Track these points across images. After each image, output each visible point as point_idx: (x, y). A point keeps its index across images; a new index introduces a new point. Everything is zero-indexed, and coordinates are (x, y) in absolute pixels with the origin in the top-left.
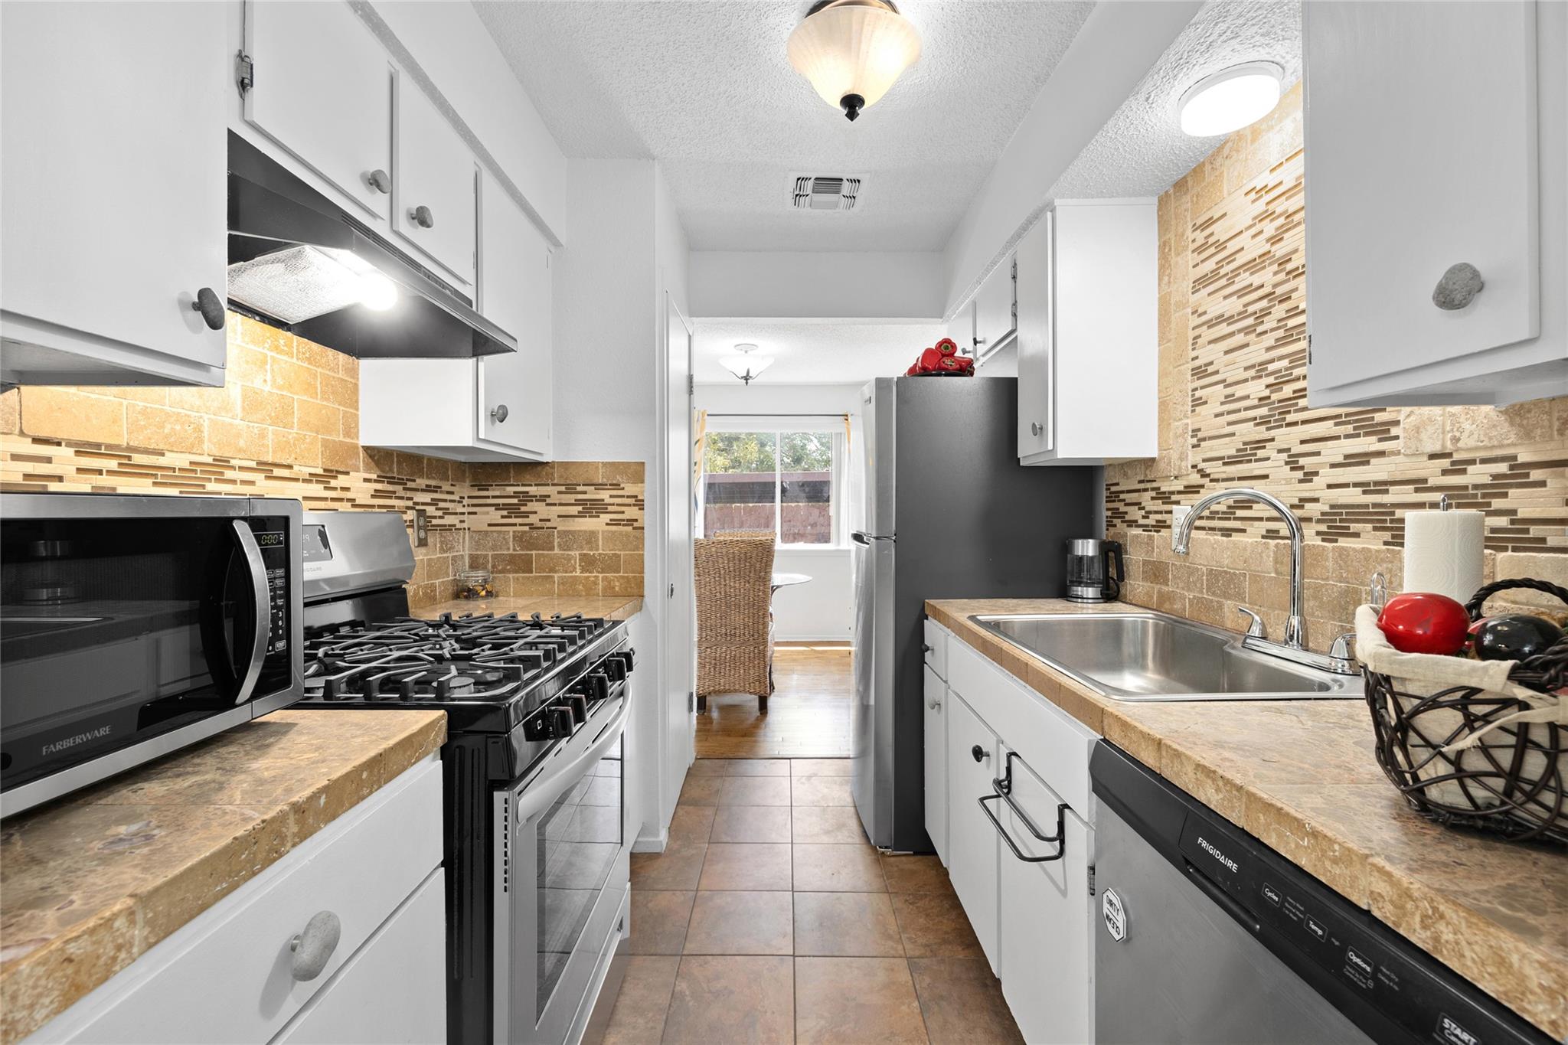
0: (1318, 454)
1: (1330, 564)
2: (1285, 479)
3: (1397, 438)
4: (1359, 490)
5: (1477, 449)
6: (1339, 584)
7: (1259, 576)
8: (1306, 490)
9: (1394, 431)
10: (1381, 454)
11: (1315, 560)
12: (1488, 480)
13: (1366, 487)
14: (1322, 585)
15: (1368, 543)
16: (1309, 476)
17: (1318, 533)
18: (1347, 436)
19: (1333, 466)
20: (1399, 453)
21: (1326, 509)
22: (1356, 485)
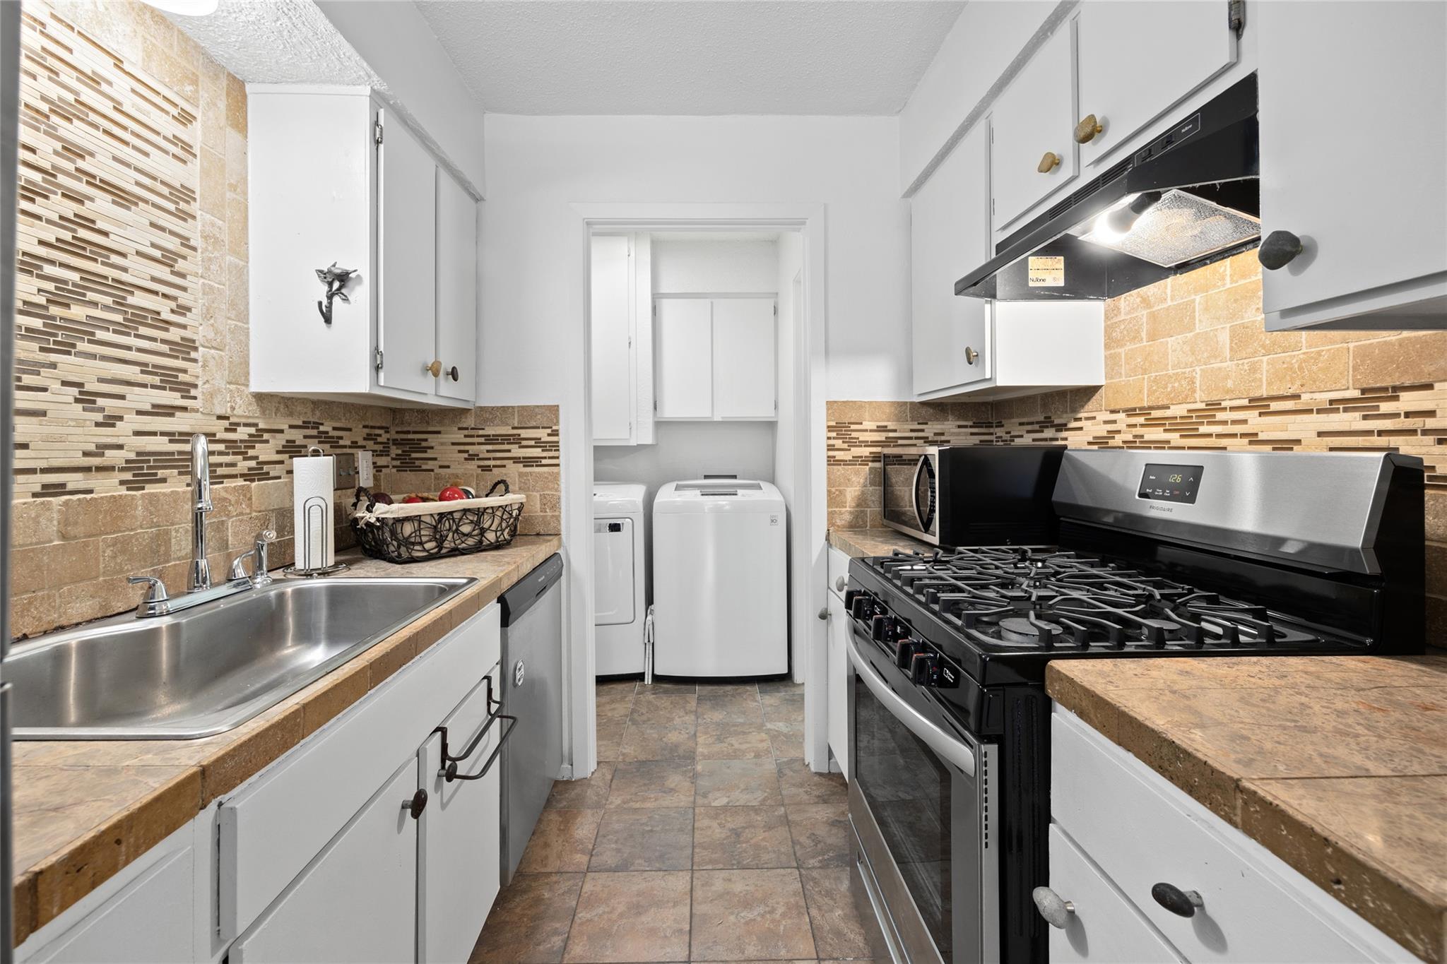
0: (122, 397)
1: (140, 511)
2: (76, 420)
3: (195, 398)
4: (166, 438)
5: (243, 416)
6: (150, 530)
7: (33, 550)
8: (106, 435)
9: (193, 392)
10: (185, 409)
11: (122, 511)
12: (246, 437)
13: (172, 436)
14: (132, 537)
15: (175, 487)
16: (110, 421)
17: (122, 483)
18: (153, 387)
19: (139, 413)
20: (197, 411)
21: (132, 456)
22: (163, 434)
